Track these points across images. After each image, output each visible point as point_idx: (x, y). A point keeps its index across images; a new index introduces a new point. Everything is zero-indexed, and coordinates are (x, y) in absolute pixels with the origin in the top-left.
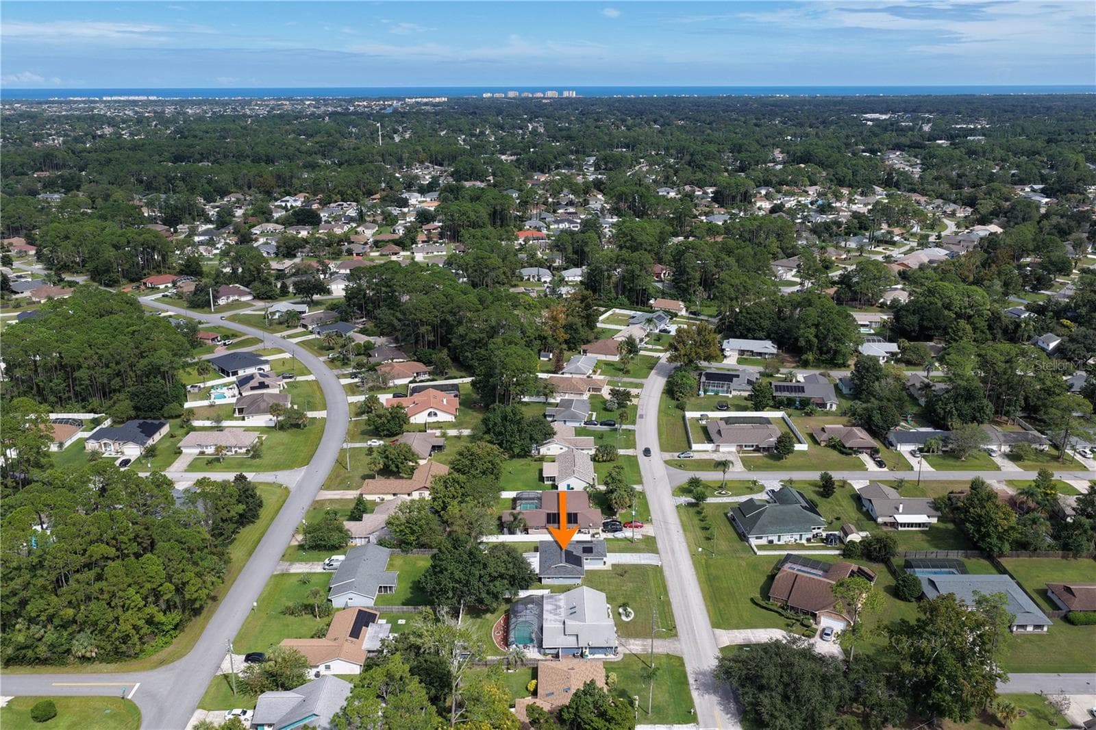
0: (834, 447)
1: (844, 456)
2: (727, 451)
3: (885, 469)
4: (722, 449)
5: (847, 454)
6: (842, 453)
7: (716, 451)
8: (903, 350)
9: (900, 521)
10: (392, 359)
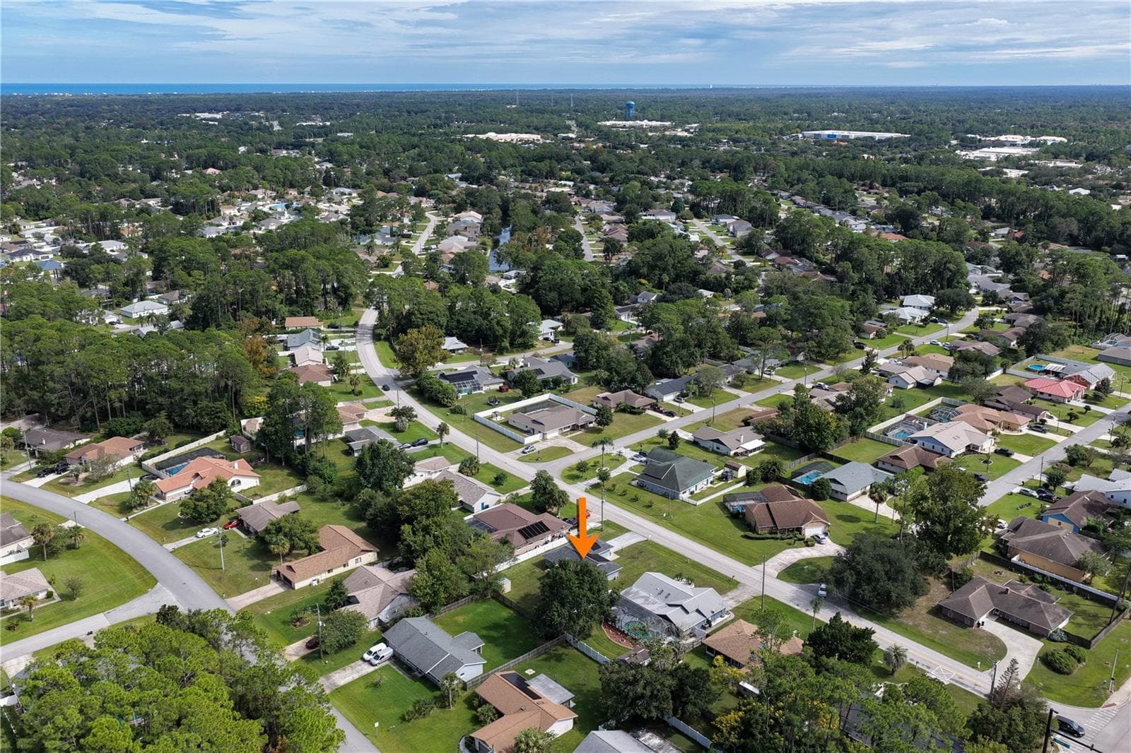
0: (623, 411)
1: (637, 416)
2: (554, 437)
3: (676, 418)
4: (548, 436)
5: (639, 413)
6: (634, 413)
7: (544, 439)
8: (566, 324)
9: (750, 448)
10: (74, 442)
